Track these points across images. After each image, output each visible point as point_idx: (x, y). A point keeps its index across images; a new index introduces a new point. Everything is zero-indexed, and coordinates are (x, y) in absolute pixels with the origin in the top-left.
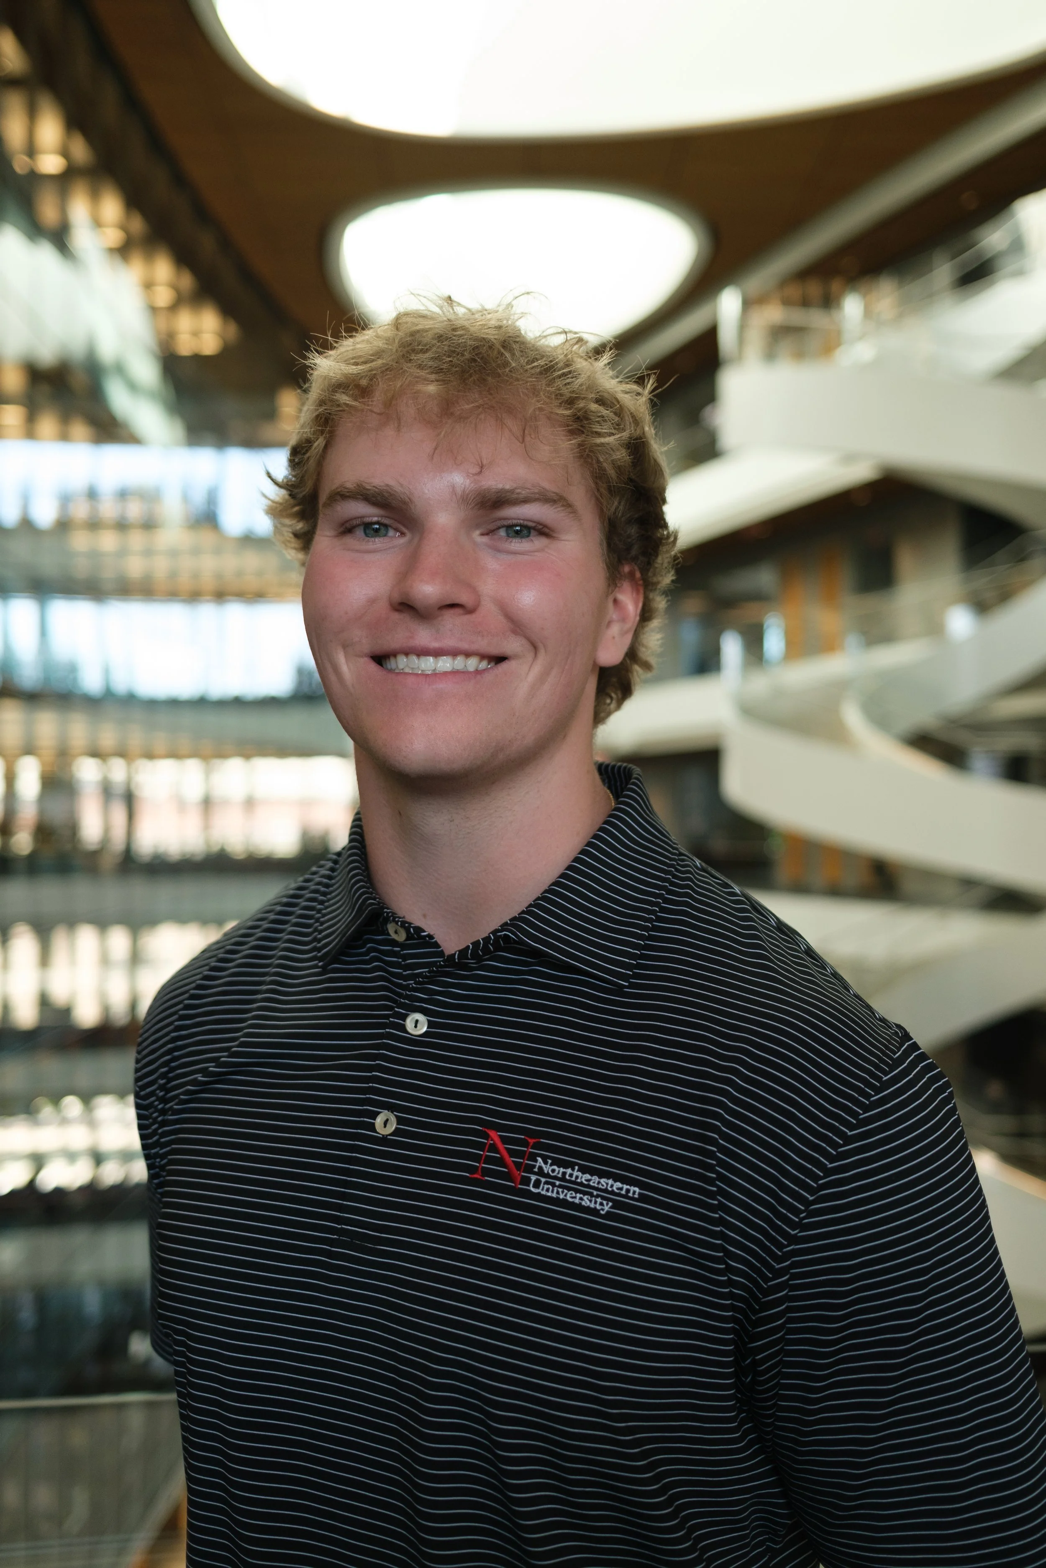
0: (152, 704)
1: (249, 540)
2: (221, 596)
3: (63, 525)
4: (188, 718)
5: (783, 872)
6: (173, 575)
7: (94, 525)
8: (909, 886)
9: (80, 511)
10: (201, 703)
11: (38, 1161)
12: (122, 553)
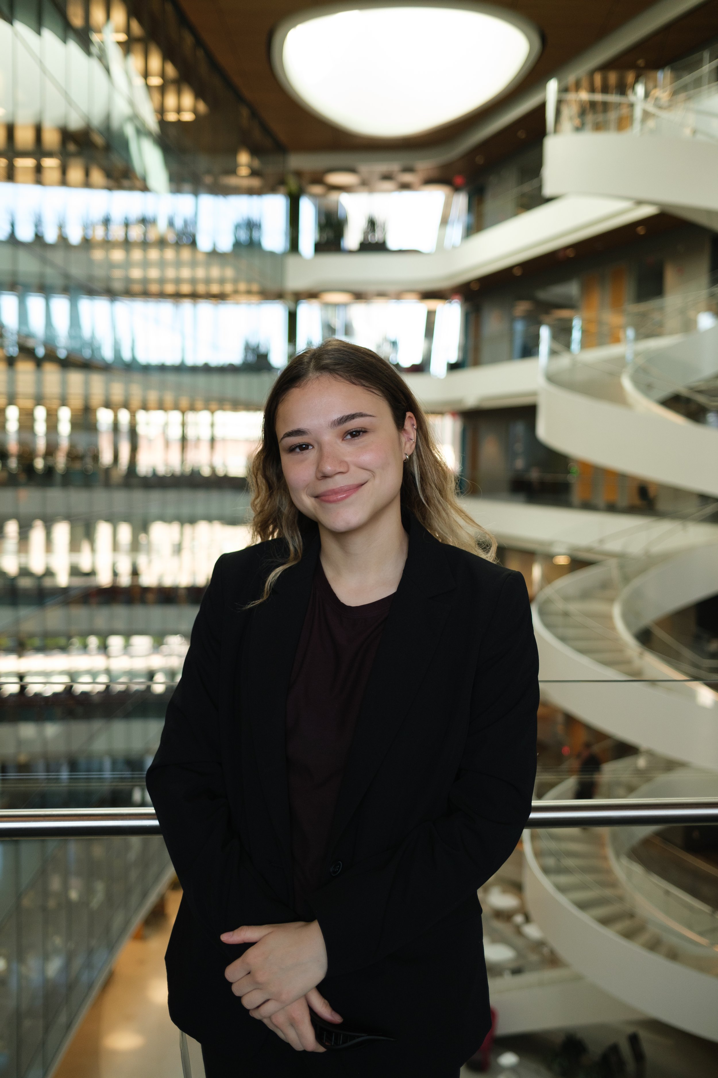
0: (147, 369)
1: (214, 254)
2: (194, 296)
3: (87, 243)
4: (171, 378)
5: (577, 495)
6: (162, 281)
7: (107, 244)
8: (661, 505)
9: (99, 233)
10: (181, 369)
11: (73, 676)
12: (128, 264)
